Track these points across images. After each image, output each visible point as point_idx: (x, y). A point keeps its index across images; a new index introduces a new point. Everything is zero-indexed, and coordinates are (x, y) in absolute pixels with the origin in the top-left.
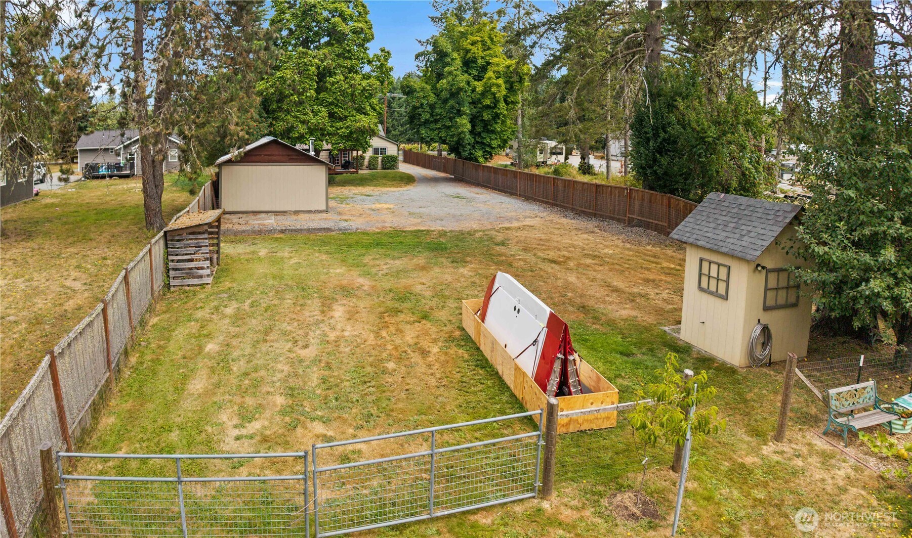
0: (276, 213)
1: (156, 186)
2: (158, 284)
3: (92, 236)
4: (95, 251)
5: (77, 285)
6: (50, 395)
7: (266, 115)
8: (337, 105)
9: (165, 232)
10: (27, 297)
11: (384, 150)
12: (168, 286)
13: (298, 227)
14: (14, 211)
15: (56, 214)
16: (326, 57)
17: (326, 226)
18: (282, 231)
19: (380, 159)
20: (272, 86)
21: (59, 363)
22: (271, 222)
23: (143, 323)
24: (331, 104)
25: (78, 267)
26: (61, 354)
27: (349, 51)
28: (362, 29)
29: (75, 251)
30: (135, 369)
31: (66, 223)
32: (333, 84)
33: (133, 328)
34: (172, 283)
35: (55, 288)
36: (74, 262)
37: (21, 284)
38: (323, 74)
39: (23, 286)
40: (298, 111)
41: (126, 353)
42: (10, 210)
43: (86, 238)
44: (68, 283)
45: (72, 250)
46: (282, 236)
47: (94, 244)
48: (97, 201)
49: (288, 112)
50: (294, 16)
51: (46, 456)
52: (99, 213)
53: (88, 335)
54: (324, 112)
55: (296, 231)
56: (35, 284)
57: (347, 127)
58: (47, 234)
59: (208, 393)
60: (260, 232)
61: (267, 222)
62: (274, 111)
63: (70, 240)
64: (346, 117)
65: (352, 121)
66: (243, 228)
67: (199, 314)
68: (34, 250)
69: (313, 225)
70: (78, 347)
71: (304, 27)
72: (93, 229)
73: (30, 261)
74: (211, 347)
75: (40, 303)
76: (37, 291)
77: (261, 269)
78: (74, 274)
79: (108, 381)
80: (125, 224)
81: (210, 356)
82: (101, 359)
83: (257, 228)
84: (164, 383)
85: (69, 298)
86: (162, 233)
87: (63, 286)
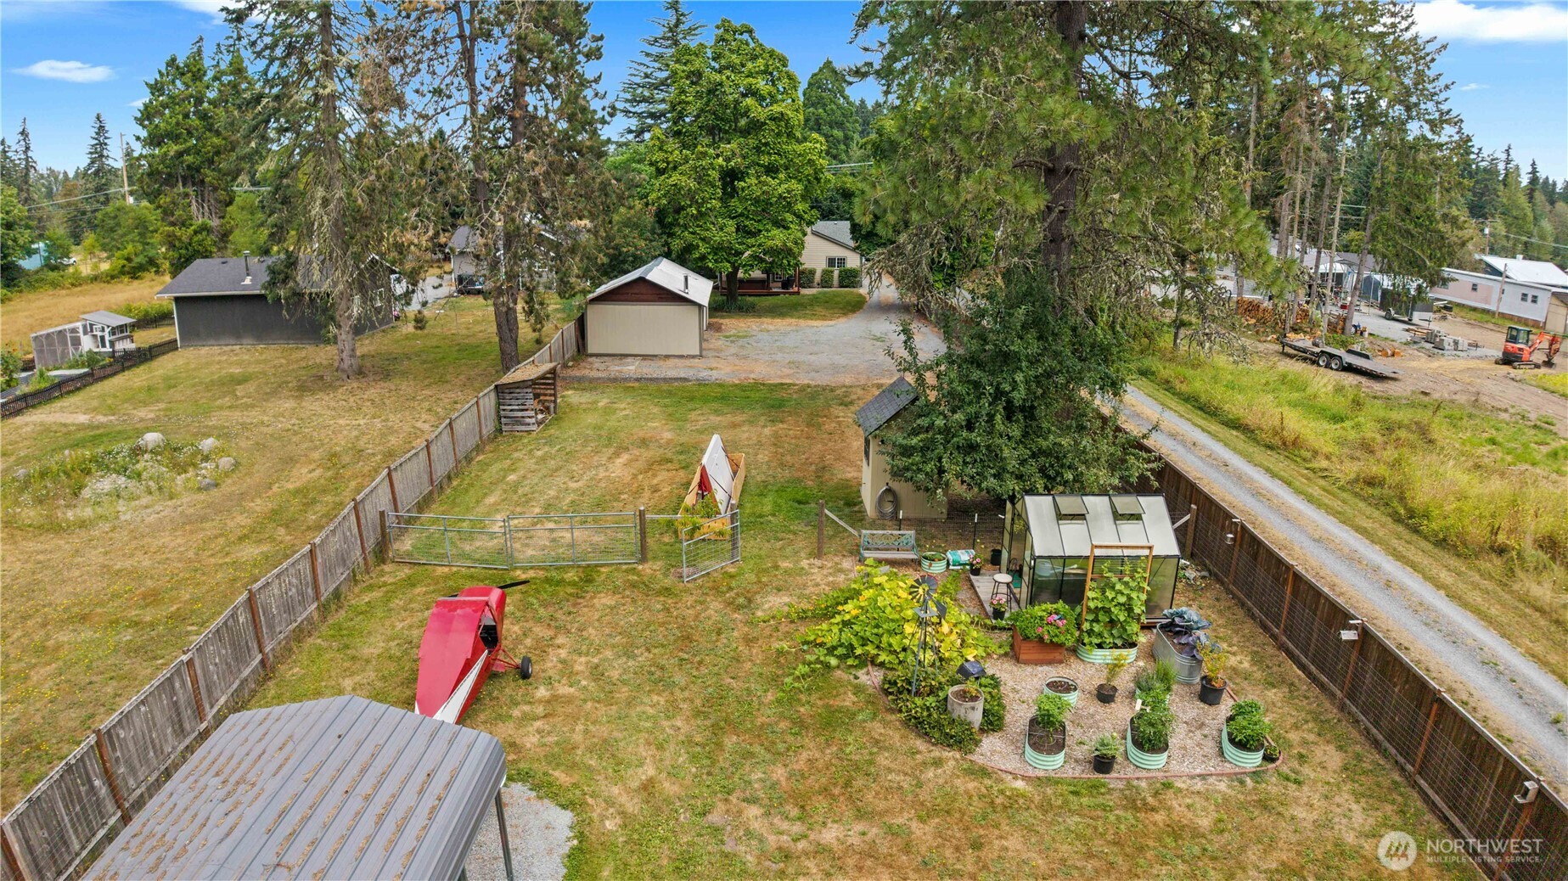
0: (645, 357)
1: (510, 330)
2: (489, 427)
3: (448, 377)
4: (450, 394)
5: (426, 427)
6: (388, 490)
7: (660, 231)
8: (747, 217)
9: (496, 386)
10: (383, 435)
11: (842, 261)
12: (501, 431)
13: (655, 376)
14: (371, 343)
15: (416, 349)
16: (734, 154)
17: (683, 376)
18: (638, 380)
19: (836, 273)
20: (665, 196)
21: (394, 474)
22: (631, 368)
23: (468, 459)
24: (742, 215)
25: (430, 410)
26: (396, 469)
27: (766, 144)
28: (782, 114)
29: (430, 393)
30: (455, 489)
31: (425, 362)
32: (743, 189)
33: (458, 462)
34: (504, 428)
35: (407, 428)
36: (426, 405)
37: (378, 423)
38: (731, 177)
39: (379, 426)
40: (698, 226)
41: (449, 478)
42: (367, 342)
43: (442, 381)
44: (419, 424)
45: (427, 392)
46: (636, 384)
47: (449, 386)
48: (464, 332)
49: (686, 227)
50: (699, 96)
51: (382, 514)
52: (462, 349)
53: (415, 460)
54: (731, 226)
55: (651, 379)
56: (390, 424)
57: (760, 245)
58: (404, 374)
59: (495, 504)
60: (615, 380)
61: (625, 369)
62: (671, 225)
63: (426, 383)
64: (760, 231)
65: (766, 237)
66: (600, 375)
67: (516, 455)
68: (390, 391)
69: (671, 374)
70: (407, 467)
71: (709, 111)
72: (451, 370)
73: (387, 402)
74: (512, 477)
75: (393, 440)
76: (391, 430)
77: (591, 419)
78: (424, 417)
79: (431, 493)
80: (484, 365)
81: (507, 484)
82: (426, 477)
83: (612, 376)
84: (471, 497)
85: (417, 437)
86: (492, 387)
87: (414, 427)
